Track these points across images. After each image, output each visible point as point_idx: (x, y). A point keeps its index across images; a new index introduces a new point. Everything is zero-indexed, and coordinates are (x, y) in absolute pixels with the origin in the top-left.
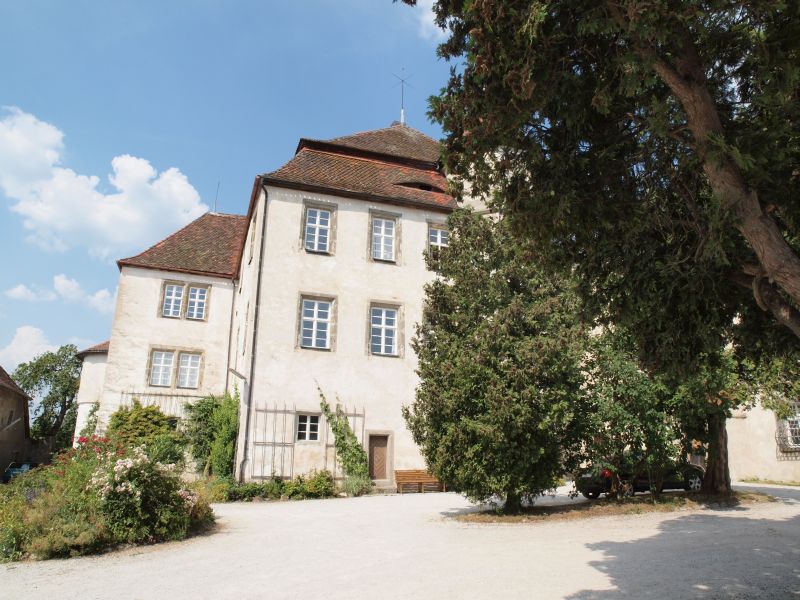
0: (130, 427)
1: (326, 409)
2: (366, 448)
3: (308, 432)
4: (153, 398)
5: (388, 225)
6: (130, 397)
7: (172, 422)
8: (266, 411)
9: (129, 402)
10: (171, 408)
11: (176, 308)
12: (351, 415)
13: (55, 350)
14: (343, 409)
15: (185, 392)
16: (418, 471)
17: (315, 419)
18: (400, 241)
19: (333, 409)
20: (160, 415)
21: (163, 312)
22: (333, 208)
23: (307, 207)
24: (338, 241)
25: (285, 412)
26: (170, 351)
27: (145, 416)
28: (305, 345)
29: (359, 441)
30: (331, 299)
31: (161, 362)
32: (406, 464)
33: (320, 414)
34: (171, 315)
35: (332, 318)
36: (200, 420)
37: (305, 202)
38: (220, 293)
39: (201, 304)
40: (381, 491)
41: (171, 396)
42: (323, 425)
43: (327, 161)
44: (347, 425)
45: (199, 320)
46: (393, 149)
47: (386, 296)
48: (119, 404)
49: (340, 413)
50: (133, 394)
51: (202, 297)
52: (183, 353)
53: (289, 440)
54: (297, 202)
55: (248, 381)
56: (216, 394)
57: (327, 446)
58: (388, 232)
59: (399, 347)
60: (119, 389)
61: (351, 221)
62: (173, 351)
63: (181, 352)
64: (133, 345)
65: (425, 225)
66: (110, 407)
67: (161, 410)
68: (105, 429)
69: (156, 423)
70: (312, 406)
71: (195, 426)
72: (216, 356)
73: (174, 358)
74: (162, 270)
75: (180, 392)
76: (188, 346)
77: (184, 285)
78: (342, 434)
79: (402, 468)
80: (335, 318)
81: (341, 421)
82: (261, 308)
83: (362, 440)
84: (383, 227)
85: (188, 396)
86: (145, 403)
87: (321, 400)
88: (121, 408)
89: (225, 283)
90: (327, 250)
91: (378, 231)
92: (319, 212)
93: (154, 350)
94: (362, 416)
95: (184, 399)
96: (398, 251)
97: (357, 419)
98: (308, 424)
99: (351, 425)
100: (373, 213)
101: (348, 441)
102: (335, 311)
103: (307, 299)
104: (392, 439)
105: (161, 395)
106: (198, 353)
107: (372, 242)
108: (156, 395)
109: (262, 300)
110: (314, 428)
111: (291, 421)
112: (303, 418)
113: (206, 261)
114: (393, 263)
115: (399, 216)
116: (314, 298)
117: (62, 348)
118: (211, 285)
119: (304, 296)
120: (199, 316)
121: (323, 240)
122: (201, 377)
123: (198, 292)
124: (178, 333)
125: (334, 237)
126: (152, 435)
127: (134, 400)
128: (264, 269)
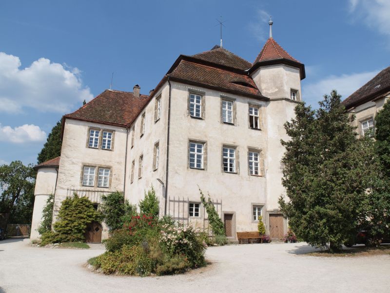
0: (73, 208)
1: (203, 200)
2: (223, 221)
3: (194, 212)
4: (84, 193)
5: (230, 104)
6: (72, 192)
7: (95, 206)
8: (174, 201)
9: (71, 194)
10: (95, 198)
11: (96, 143)
12: (215, 204)
13: (8, 164)
14: (212, 200)
15: (102, 189)
16: (248, 233)
17: (197, 205)
18: (236, 113)
19: (207, 200)
20: (89, 202)
21: (89, 145)
22: (203, 94)
23: (190, 93)
24: (206, 112)
25: (184, 202)
26: (93, 167)
27: (81, 203)
28: (191, 166)
29: (220, 217)
30: (203, 143)
31: (88, 174)
32: (242, 229)
33: (200, 203)
34: (93, 147)
35: (204, 153)
36: (111, 205)
37: (189, 90)
38: (120, 136)
39: (109, 141)
40: (232, 243)
41: (95, 191)
42: (201, 208)
43: (195, 68)
44: (213, 209)
45: (108, 149)
46: (223, 62)
47: (230, 142)
48: (66, 195)
49: (210, 202)
50: (74, 190)
51: (110, 137)
52: (101, 168)
53: (186, 216)
54: (185, 90)
55: (165, 183)
56: (119, 191)
57: (205, 219)
58: (230, 108)
59: (236, 169)
60: (66, 187)
61: (212, 102)
62: (95, 167)
63: (99, 167)
64: (73, 163)
65: (247, 105)
66: (61, 198)
67: (89, 199)
68: (59, 209)
69: (87, 206)
70: (197, 198)
71: (108, 208)
72: (118, 169)
73: (95, 171)
74: (88, 121)
75: (99, 189)
76: (103, 164)
77: (100, 130)
78: (212, 213)
79: (240, 231)
80: (206, 153)
81: (211, 207)
82: (170, 146)
83: (221, 216)
84: (227, 105)
85: (104, 192)
86: (81, 195)
87: (201, 195)
88: (67, 198)
89: (122, 130)
90: (200, 117)
91: (225, 107)
92: (195, 96)
93: (84, 166)
94: (221, 204)
95: (102, 194)
96: (235, 118)
97: (219, 205)
98: (194, 208)
99: (216, 209)
100: (222, 97)
101: (214, 217)
102: (206, 149)
103: (192, 143)
104: (235, 216)
105: (89, 191)
106: (108, 168)
107: (222, 113)
108: (86, 191)
109: (170, 142)
110: (197, 210)
111: (186, 205)
112: (191, 205)
113: (111, 117)
114: (233, 124)
115: (235, 100)
116: (195, 141)
117: (13, 162)
118: (115, 131)
119: (190, 141)
120: (109, 147)
121: (198, 111)
122: (111, 181)
123: (95, 132)
124: (98, 156)
125: (204, 110)
126: (86, 213)
127: (74, 193)
128: (171, 126)
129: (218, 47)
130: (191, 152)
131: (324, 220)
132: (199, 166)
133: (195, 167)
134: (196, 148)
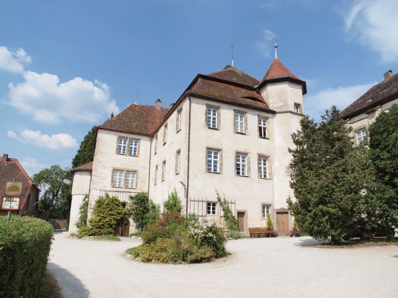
0: (105, 206)
1: (219, 200)
2: (236, 218)
3: (211, 210)
4: (115, 193)
5: (241, 117)
6: (104, 192)
7: (124, 204)
8: (194, 201)
9: (103, 195)
10: (123, 198)
11: (124, 150)
12: (230, 203)
13: (49, 168)
14: (227, 200)
15: (130, 190)
16: (258, 228)
17: (214, 205)
18: (247, 124)
19: (222, 200)
20: (119, 201)
21: (118, 152)
22: (218, 108)
23: (207, 107)
24: (221, 123)
25: (203, 201)
26: (122, 171)
27: (112, 202)
28: (209, 170)
29: (234, 215)
30: (219, 150)
31: (118, 176)
32: (253, 225)
33: (217, 203)
34: (122, 153)
35: (220, 159)
36: (138, 204)
37: (207, 105)
38: (144, 144)
39: (135, 148)
40: (244, 237)
41: (123, 192)
42: (218, 207)
43: (211, 85)
44: (228, 208)
45: (135, 156)
46: (235, 80)
47: (242, 150)
48: (99, 195)
49: (225, 202)
50: (105, 191)
51: (136, 145)
52: (128, 172)
53: (204, 214)
54: (203, 105)
56: (144, 192)
57: (221, 217)
58: (241, 120)
59: (248, 173)
60: (99, 188)
61: (226, 114)
62: (123, 171)
63: (127, 171)
64: (105, 167)
65: (257, 117)
66: (95, 197)
67: (119, 199)
68: (93, 207)
69: (117, 205)
70: (214, 199)
71: (134, 206)
72: (143, 173)
73: (124, 174)
74: (117, 131)
75: (127, 190)
76: (130, 168)
77: (127, 139)
78: (227, 211)
79: (251, 227)
80: (221, 159)
81: (226, 206)
82: (190, 153)
83: (235, 214)
84: (239, 118)
85: (131, 192)
86: (111, 195)
87: (217, 196)
88: (100, 198)
89: (146, 138)
90: (216, 127)
91: (237, 119)
92: (212, 110)
93: (114, 170)
94: (234, 203)
95: (129, 194)
96: (246, 129)
97: (232, 205)
98: (211, 207)
99: (230, 208)
100: (235, 110)
101: (229, 215)
102: (221, 156)
103: (209, 150)
104: (247, 213)
105: (118, 191)
106: (135, 172)
107: (235, 124)
108: (116, 191)
109: (190, 150)
110: (214, 209)
111: (205, 205)
112: (209, 204)
113: (137, 127)
114: (245, 134)
115: (246, 113)
116: (212, 149)
117: (53, 166)
118: (140, 139)
119: (208, 149)
120: (135, 154)
121: (214, 122)
122: (137, 183)
123: (123, 141)
124: (126, 162)
125: (219, 121)
126: (116, 211)
127: (106, 194)
129: (230, 67)
130: (208, 159)
131: (327, 217)
132: (215, 170)
133: (212, 171)
134: (213, 155)
